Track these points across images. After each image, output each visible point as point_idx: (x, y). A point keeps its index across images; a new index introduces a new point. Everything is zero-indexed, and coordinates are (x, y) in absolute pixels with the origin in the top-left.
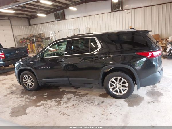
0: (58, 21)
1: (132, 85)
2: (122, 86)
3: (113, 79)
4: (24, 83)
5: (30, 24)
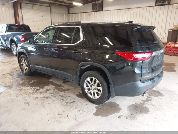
0: (95, 11)
1: (105, 90)
2: (96, 89)
3: (89, 79)
4: (21, 66)
5: (69, 13)
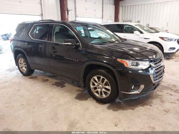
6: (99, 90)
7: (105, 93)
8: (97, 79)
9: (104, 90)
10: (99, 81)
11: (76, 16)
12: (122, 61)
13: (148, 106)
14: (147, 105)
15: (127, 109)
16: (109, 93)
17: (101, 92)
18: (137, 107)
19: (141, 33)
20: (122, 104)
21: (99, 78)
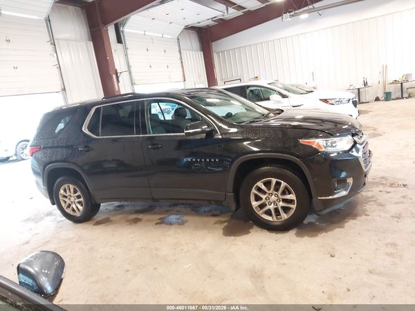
6: (272, 207)
7: (286, 210)
8: (263, 187)
9: (281, 204)
10: (269, 189)
11: (133, 84)
12: (309, 142)
13: (364, 217)
14: (361, 215)
15: (331, 230)
16: (294, 206)
17: (276, 210)
18: (346, 222)
19: (284, 96)
20: (317, 223)
21: (268, 184)
